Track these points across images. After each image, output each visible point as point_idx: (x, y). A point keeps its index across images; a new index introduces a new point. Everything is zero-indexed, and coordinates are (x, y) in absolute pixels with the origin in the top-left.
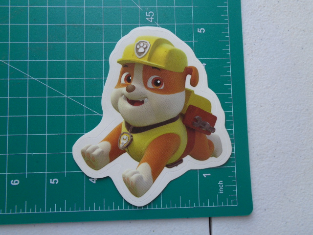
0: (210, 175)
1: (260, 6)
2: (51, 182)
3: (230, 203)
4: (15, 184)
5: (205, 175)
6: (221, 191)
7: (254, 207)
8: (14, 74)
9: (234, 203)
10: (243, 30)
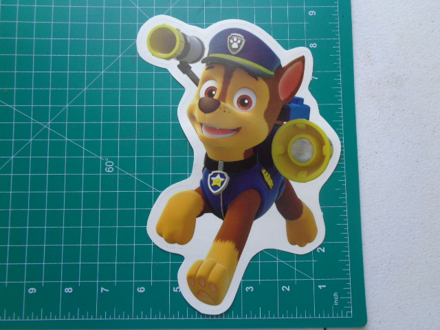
0: (325, 286)
1: (375, 120)
2: (174, 290)
3: (344, 315)
4: (141, 291)
5: (320, 287)
6: (336, 303)
7: (368, 319)
8: (140, 186)
9: (349, 314)
10: (358, 143)
